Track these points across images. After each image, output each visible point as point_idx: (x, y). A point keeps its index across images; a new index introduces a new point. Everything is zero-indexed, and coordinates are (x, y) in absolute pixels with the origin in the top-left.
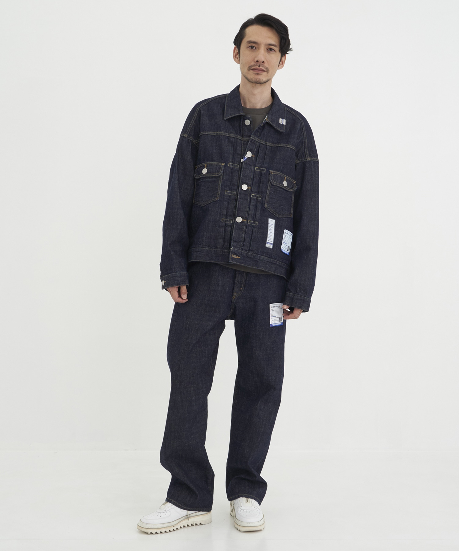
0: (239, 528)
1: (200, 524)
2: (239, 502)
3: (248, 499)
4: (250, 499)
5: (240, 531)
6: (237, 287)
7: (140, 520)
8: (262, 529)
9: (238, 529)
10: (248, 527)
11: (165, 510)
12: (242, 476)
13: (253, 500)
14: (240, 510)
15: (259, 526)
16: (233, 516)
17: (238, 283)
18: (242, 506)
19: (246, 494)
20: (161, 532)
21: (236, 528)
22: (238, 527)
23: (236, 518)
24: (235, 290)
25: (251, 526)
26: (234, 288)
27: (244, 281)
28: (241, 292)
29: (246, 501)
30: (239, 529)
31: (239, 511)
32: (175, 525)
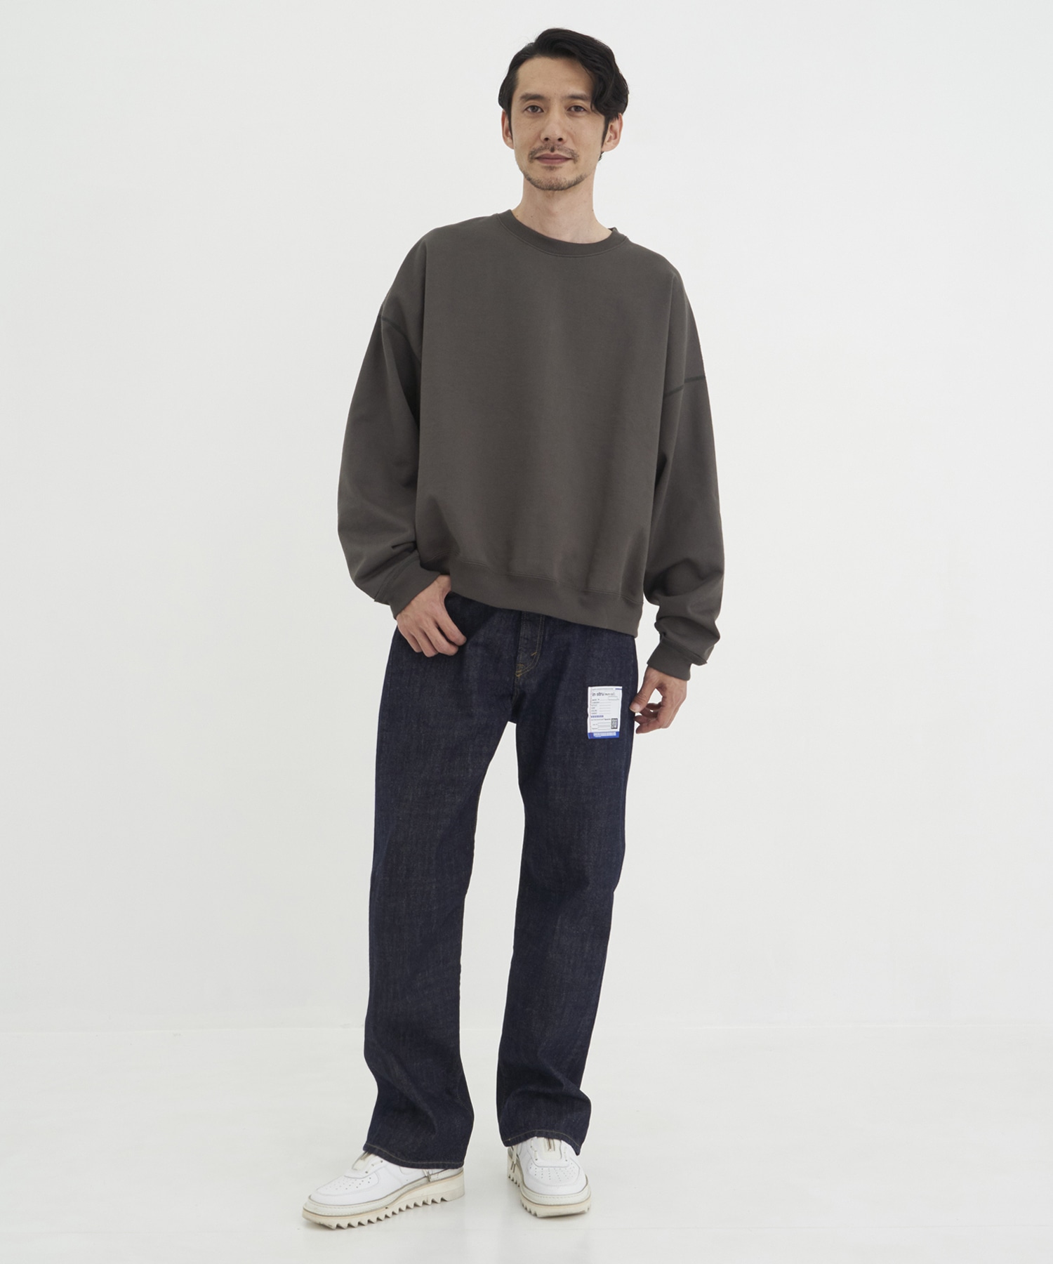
0: (534, 1209)
1: (443, 1200)
2: (530, 1149)
3: (551, 1141)
4: (556, 1142)
5: (535, 1215)
6: (525, 650)
7: (310, 1197)
8: (586, 1210)
9: (530, 1212)
10: (554, 1205)
11: (367, 1172)
12: (532, 1088)
13: (563, 1143)
14: (534, 1167)
15: (578, 1203)
16: (517, 1181)
17: (526, 641)
18: (538, 1157)
19: (543, 1128)
20: (360, 1224)
21: (526, 1209)
22: (529, 1206)
23: (526, 1186)
24: (521, 657)
25: (562, 1203)
26: (517, 654)
27: (540, 637)
28: (535, 661)
29: (547, 1148)
30: (533, 1212)
31: (532, 1171)
32: (388, 1205)
